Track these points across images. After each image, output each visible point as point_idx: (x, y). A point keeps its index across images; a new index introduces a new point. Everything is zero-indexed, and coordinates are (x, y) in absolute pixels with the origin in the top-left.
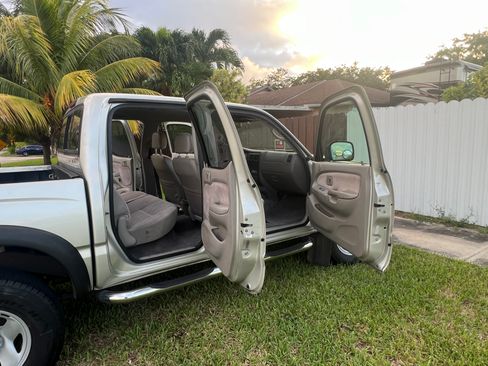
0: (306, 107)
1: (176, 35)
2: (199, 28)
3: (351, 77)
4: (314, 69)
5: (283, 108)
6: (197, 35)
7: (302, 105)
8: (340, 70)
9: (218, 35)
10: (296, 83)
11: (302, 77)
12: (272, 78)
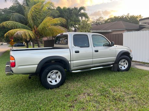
0: (110, 31)
1: (69, 9)
2: (76, 7)
3: (127, 19)
4: (113, 17)
5: (102, 31)
6: (76, 9)
7: (109, 30)
8: (122, 17)
9: (82, 8)
10: (106, 22)
11: (108, 19)
12: (98, 20)
